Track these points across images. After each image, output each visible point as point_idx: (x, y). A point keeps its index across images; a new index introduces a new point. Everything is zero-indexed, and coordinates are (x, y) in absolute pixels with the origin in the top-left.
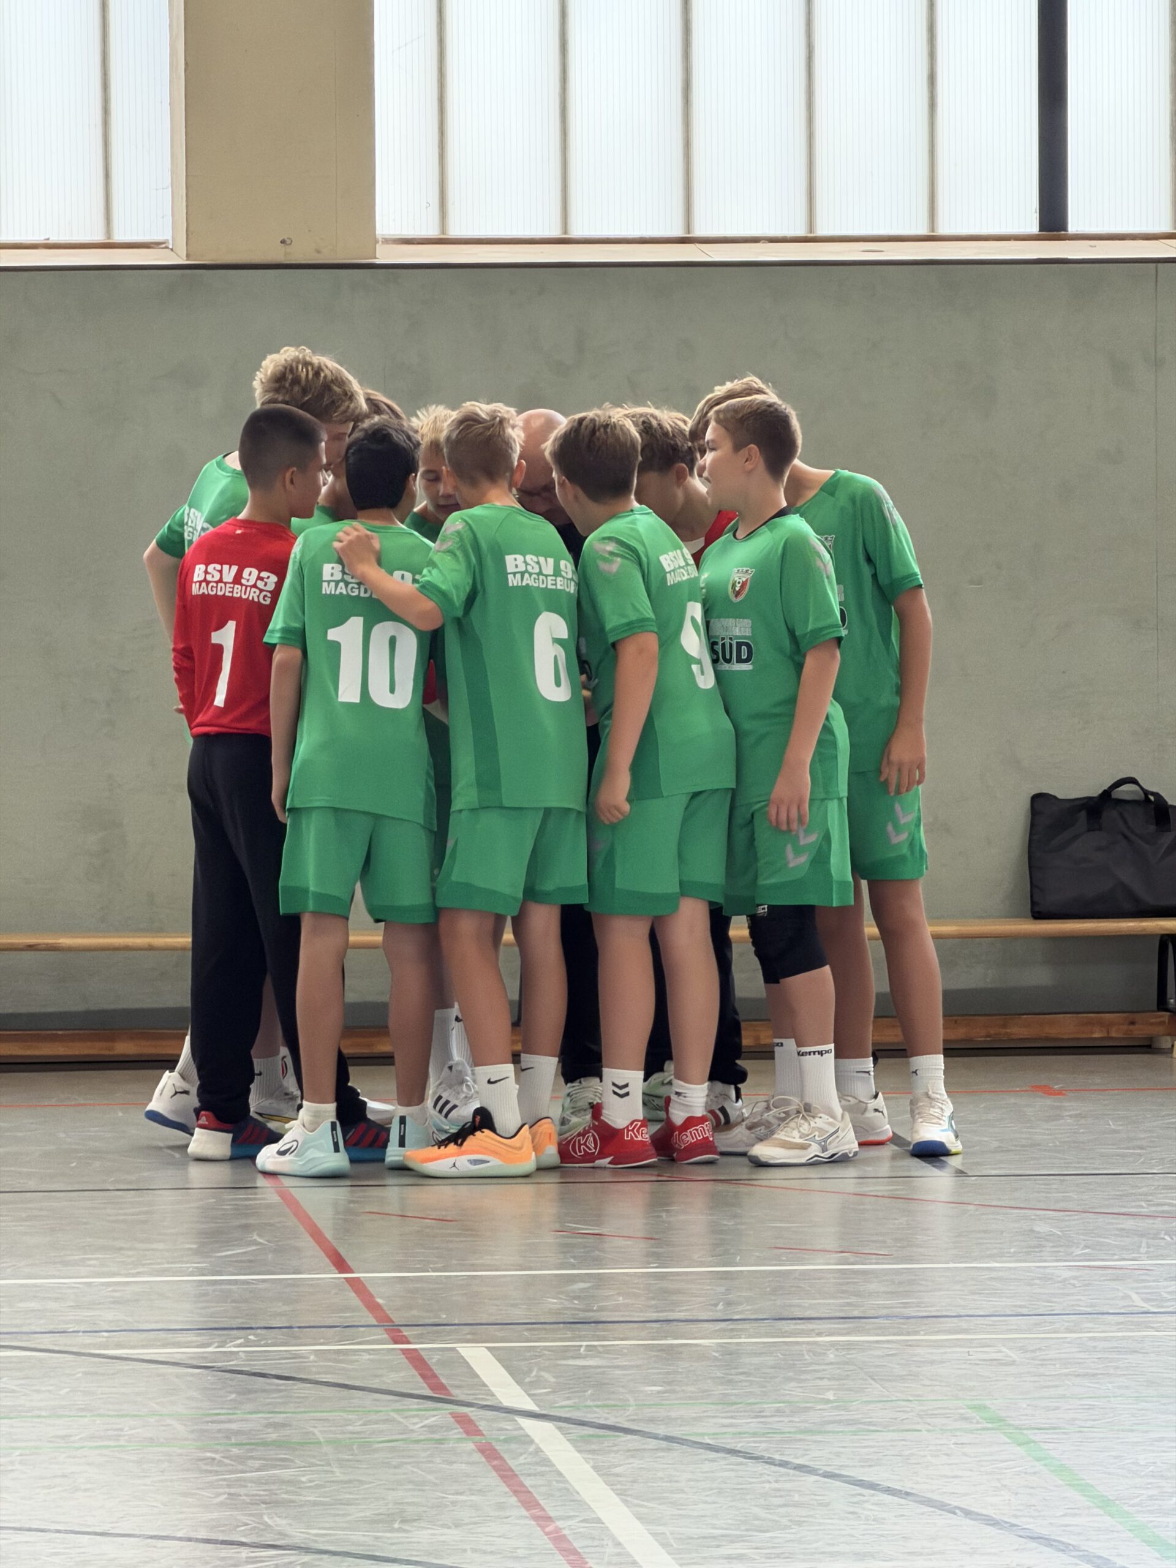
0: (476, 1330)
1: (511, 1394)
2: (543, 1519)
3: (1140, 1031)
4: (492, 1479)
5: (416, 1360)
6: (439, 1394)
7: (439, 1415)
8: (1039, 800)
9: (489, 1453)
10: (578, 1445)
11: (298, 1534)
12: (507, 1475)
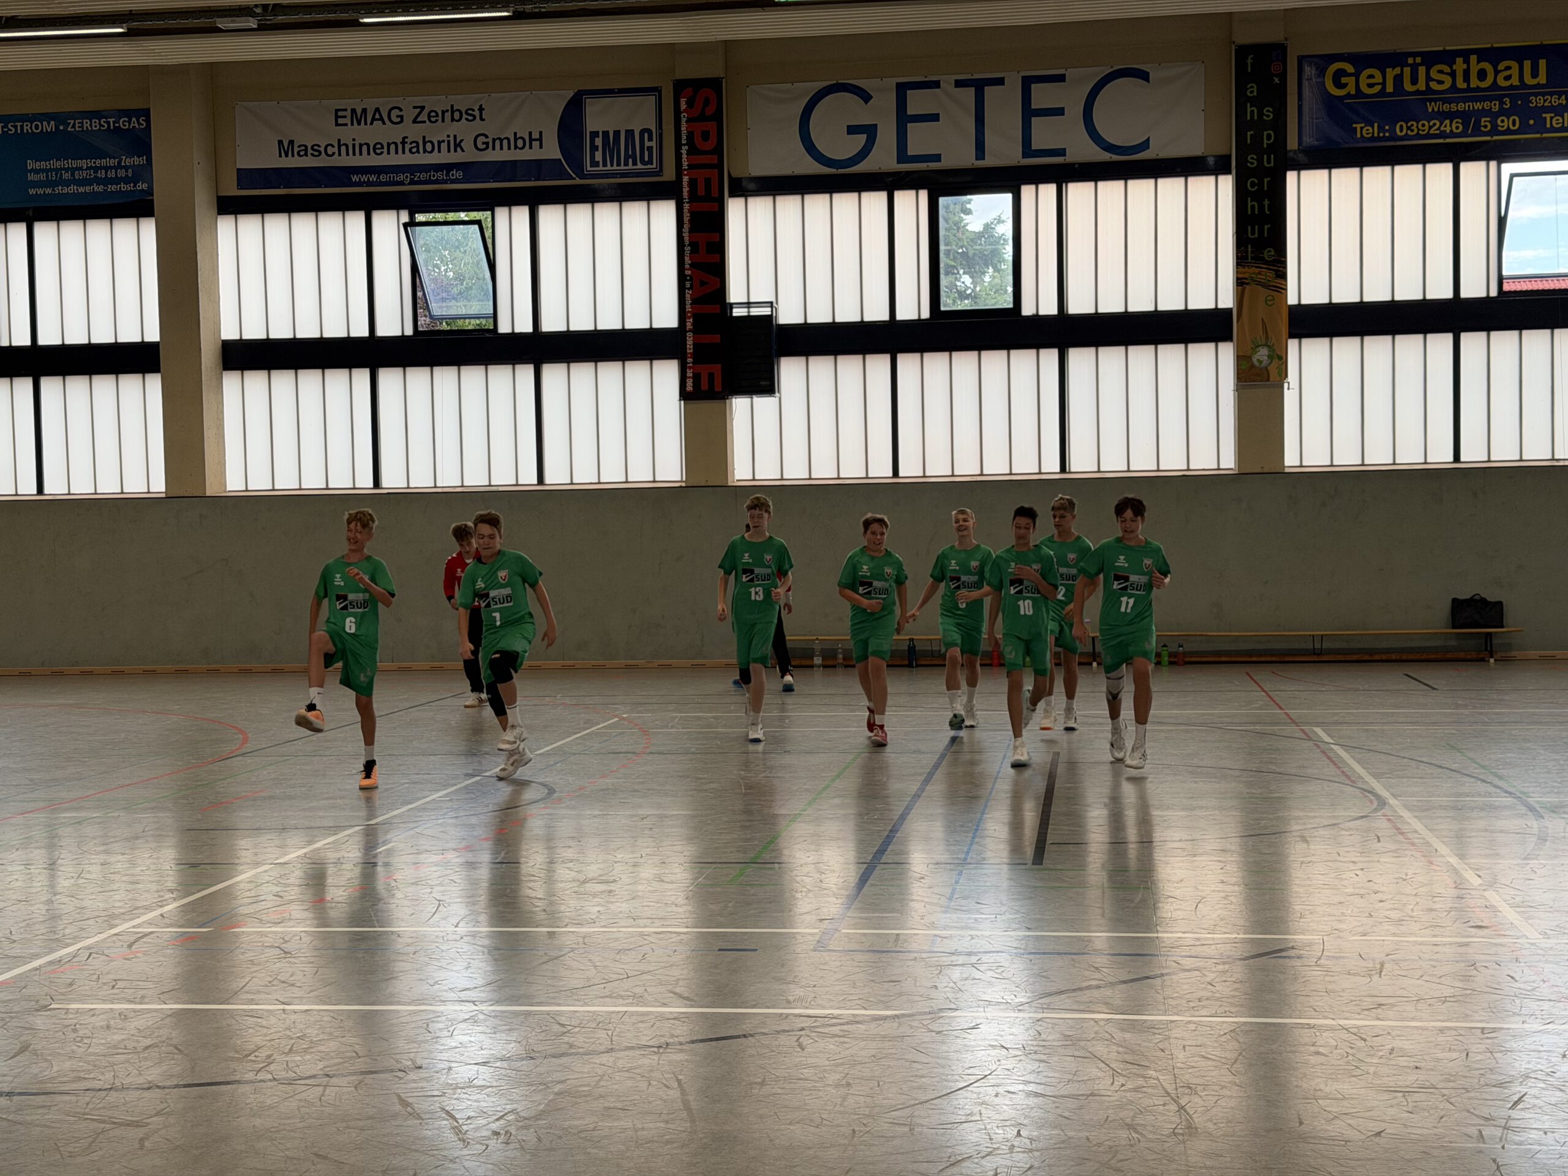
0: (1318, 725)
1: (1327, 739)
2: (1339, 768)
3: (1481, 656)
4: (1325, 758)
5: (1303, 731)
6: (1309, 739)
7: (1311, 744)
8: (1454, 600)
9: (1324, 752)
10: (1345, 750)
11: (1278, 770)
12: (1329, 758)
